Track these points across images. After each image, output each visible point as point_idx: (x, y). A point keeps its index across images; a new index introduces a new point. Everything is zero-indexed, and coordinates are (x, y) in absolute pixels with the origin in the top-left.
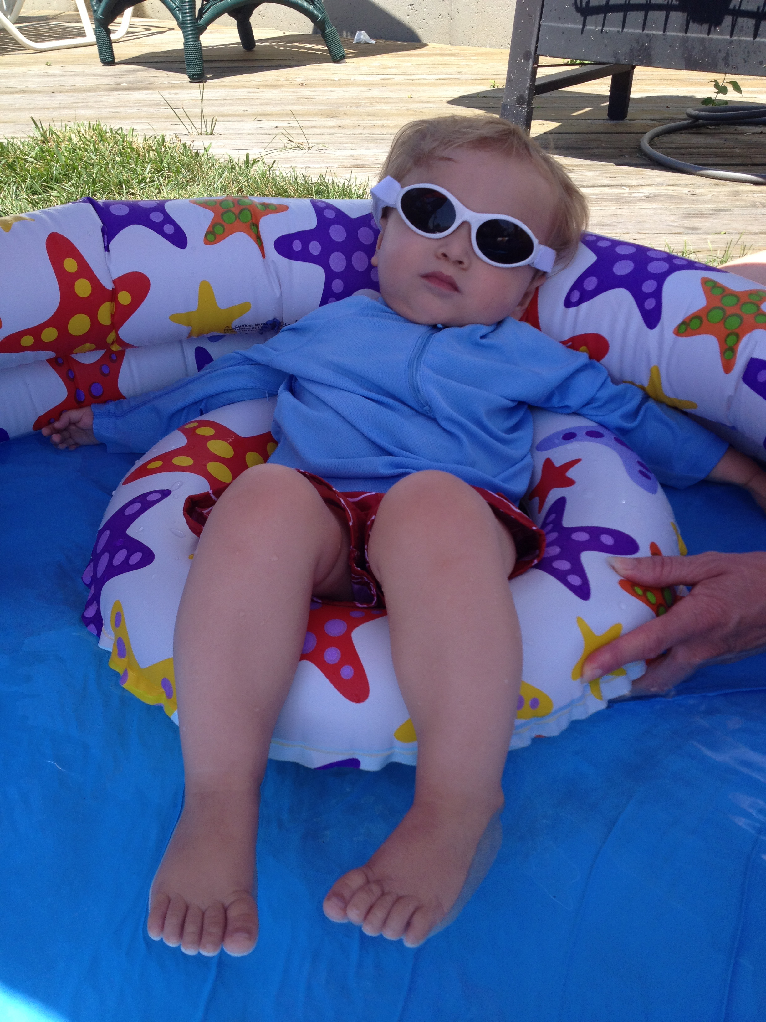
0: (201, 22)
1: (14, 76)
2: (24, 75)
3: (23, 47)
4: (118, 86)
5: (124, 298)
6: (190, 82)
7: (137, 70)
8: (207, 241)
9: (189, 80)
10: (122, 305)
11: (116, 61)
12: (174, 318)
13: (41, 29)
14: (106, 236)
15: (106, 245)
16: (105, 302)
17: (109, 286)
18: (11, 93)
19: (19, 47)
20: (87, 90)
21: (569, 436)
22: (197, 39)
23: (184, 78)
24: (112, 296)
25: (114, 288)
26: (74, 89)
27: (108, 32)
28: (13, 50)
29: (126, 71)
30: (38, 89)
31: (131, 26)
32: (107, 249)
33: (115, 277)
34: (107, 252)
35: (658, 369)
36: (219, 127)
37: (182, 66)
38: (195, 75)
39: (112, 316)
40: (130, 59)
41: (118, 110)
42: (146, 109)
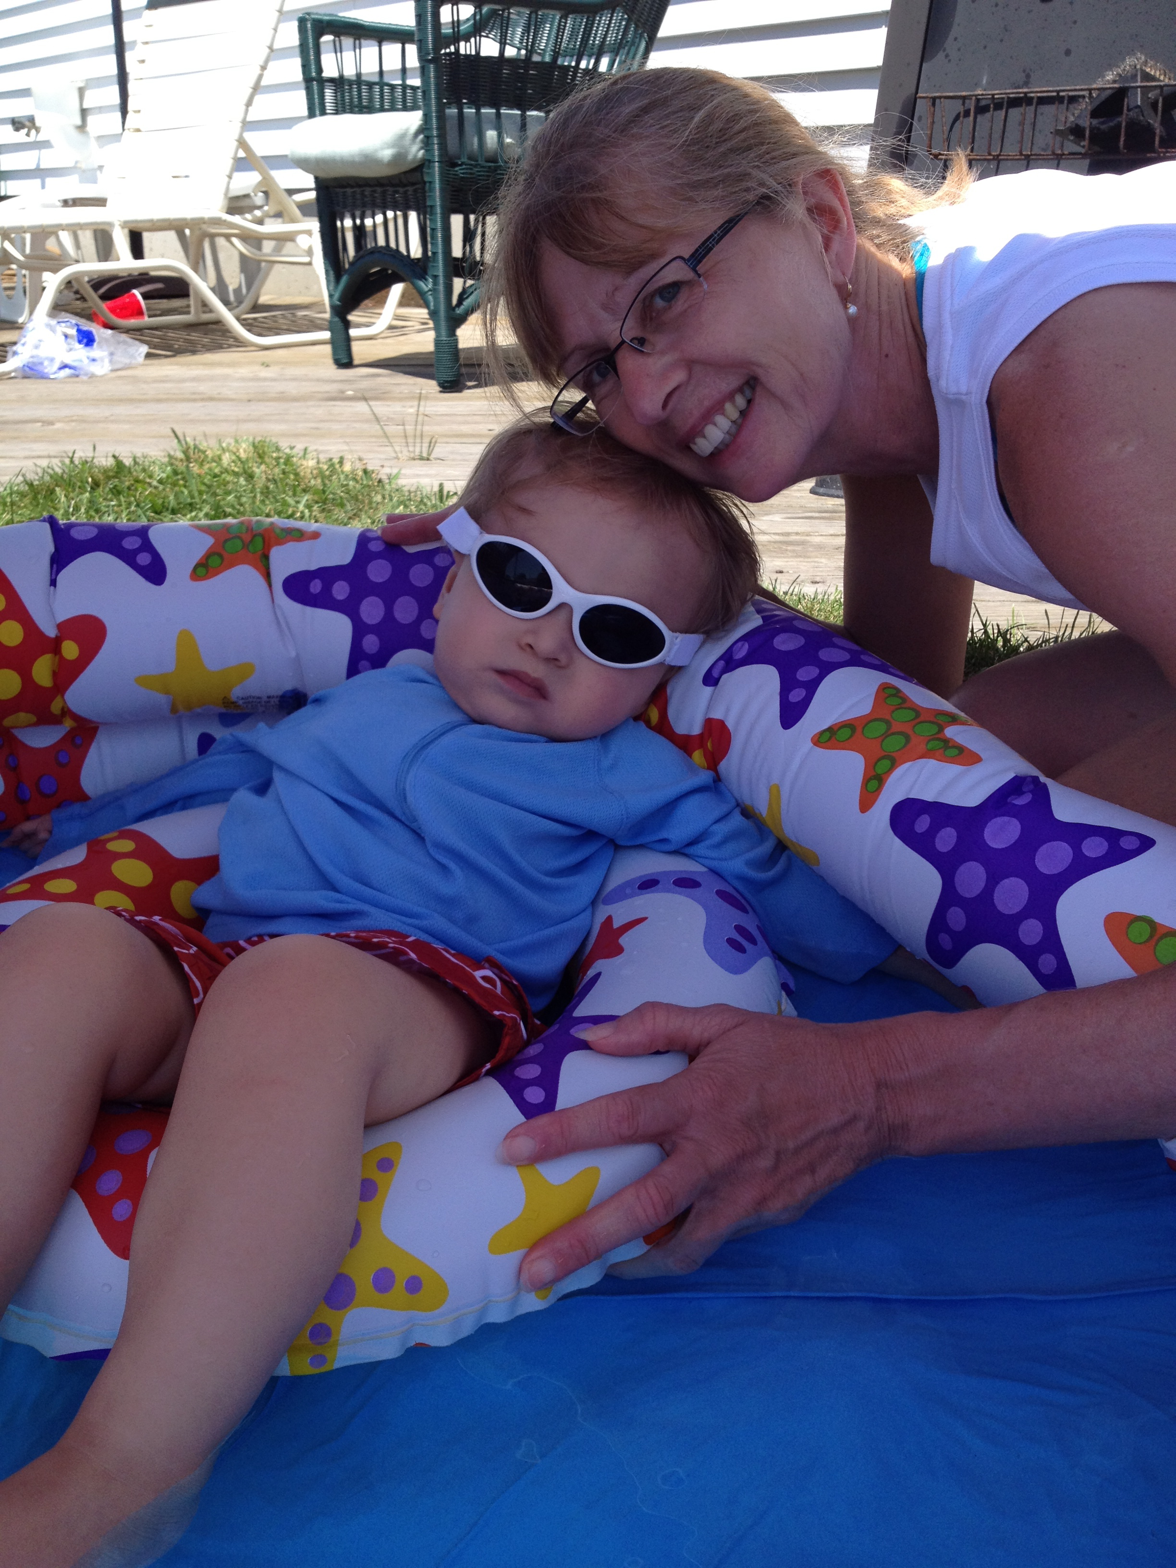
0: (459, 311)
1: (211, 378)
2: (226, 378)
3: (242, 342)
4: (341, 395)
5: (70, 650)
6: (441, 392)
7: (378, 375)
8: (195, 576)
9: (438, 389)
10: (67, 660)
11: (356, 362)
12: (142, 681)
13: (281, 321)
14: (55, 566)
15: (54, 577)
16: (43, 653)
17: (51, 632)
18: (195, 400)
19: (240, 343)
20: (295, 399)
21: (649, 884)
22: (452, 333)
23: (431, 386)
24: (54, 646)
25: (59, 635)
26: (282, 398)
27: (347, 325)
28: (230, 346)
29: (362, 377)
30: (234, 396)
31: (397, 317)
32: (53, 583)
33: (61, 617)
34: (52, 588)
35: (778, 788)
36: (438, 451)
37: (430, 370)
38: (447, 382)
39: (55, 675)
40: (380, 361)
41: (321, 425)
42: (357, 425)
